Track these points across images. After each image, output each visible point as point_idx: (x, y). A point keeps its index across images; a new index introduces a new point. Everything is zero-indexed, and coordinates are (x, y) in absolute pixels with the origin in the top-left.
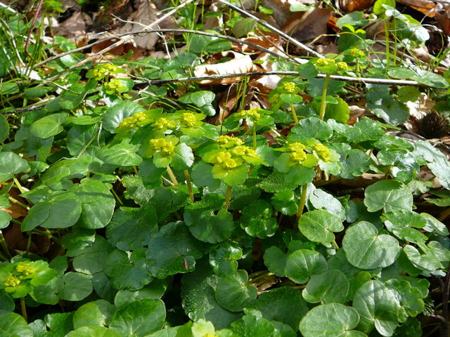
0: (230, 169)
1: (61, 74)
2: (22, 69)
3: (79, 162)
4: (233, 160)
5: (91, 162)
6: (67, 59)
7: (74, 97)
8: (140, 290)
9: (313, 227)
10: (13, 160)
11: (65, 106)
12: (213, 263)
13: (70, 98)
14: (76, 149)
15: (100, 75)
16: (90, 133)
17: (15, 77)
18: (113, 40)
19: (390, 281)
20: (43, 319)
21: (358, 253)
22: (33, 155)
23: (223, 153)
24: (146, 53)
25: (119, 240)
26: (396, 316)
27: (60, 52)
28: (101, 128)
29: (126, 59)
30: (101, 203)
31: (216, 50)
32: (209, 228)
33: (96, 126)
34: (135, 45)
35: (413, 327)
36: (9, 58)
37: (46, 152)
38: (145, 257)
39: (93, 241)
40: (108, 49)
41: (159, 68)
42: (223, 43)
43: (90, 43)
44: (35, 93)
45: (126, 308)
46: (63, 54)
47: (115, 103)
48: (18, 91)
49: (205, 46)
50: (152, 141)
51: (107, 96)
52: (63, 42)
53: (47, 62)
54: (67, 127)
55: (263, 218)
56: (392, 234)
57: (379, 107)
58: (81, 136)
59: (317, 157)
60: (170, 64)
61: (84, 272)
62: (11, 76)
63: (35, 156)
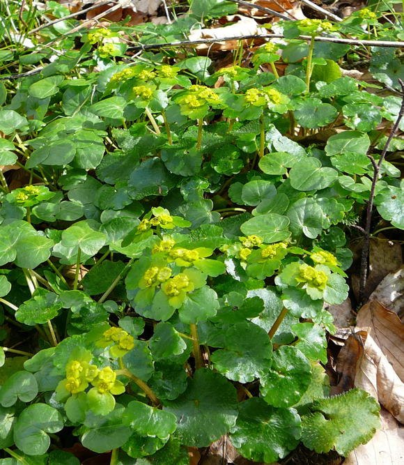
0: (195, 108)
1: (54, 40)
2: (15, 36)
3: (73, 121)
4: (197, 101)
5: (85, 121)
6: (60, 26)
7: (68, 61)
8: (121, 210)
9: (270, 164)
10: (14, 118)
11: (60, 69)
12: (183, 192)
13: (65, 62)
14: (70, 109)
15: (94, 39)
16: (84, 94)
17: (9, 44)
18: (109, 5)
19: (320, 199)
20: (44, 231)
21: (300, 180)
22: (31, 114)
23: (190, 96)
24: (148, 18)
25: (107, 176)
26: (320, 223)
27: (53, 18)
28: (94, 90)
29: (123, 25)
30: (92, 149)
31: (219, 14)
32: (182, 164)
33: (89, 88)
34: (135, 10)
35: (338, 236)
36: (4, 26)
37: (42, 111)
38: (127, 185)
39: (85, 179)
40: (104, 14)
41: (156, 34)
42: (228, 6)
43: (84, 8)
44: (31, 59)
45: (110, 223)
46: (57, 20)
47: (109, 66)
48: (12, 58)
49: (209, 9)
50: (135, 88)
51: (101, 59)
52: (56, 8)
53: (40, 29)
54: (63, 90)
55: (230, 159)
56: (334, 168)
57: (384, 71)
58: (75, 97)
59: (268, 100)
60: (169, 29)
61: (77, 202)
62: (6, 43)
63: (33, 116)
